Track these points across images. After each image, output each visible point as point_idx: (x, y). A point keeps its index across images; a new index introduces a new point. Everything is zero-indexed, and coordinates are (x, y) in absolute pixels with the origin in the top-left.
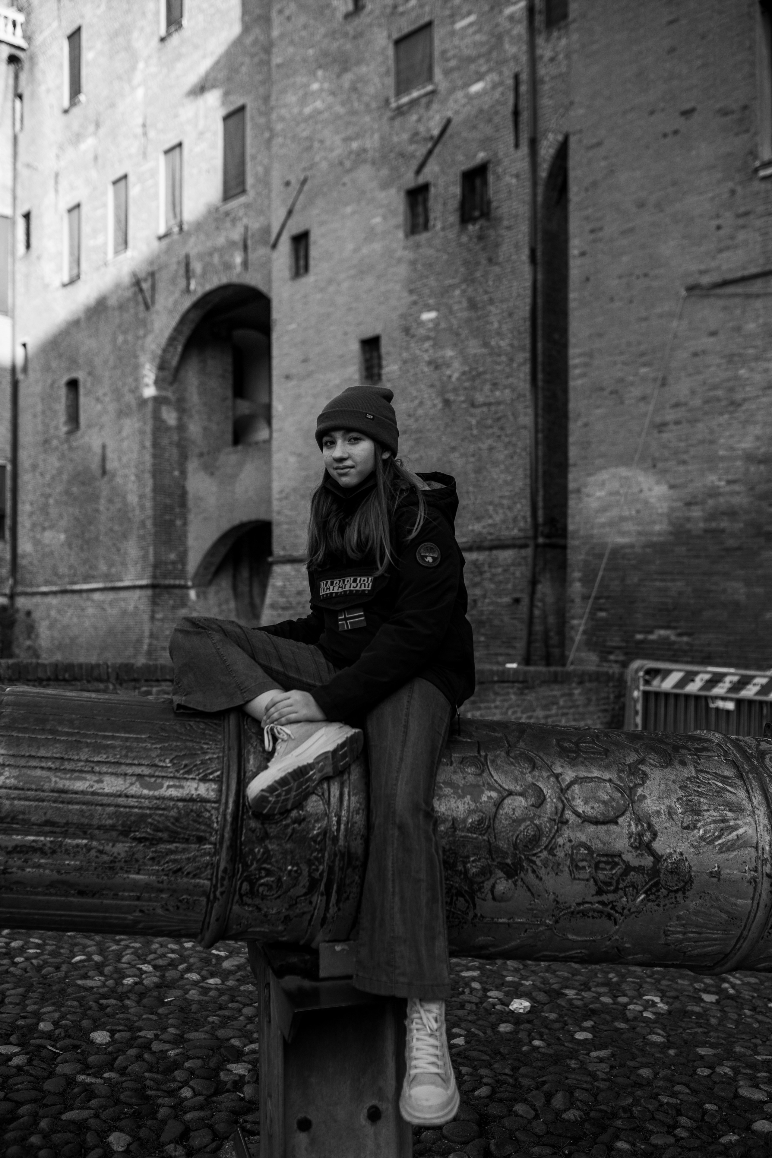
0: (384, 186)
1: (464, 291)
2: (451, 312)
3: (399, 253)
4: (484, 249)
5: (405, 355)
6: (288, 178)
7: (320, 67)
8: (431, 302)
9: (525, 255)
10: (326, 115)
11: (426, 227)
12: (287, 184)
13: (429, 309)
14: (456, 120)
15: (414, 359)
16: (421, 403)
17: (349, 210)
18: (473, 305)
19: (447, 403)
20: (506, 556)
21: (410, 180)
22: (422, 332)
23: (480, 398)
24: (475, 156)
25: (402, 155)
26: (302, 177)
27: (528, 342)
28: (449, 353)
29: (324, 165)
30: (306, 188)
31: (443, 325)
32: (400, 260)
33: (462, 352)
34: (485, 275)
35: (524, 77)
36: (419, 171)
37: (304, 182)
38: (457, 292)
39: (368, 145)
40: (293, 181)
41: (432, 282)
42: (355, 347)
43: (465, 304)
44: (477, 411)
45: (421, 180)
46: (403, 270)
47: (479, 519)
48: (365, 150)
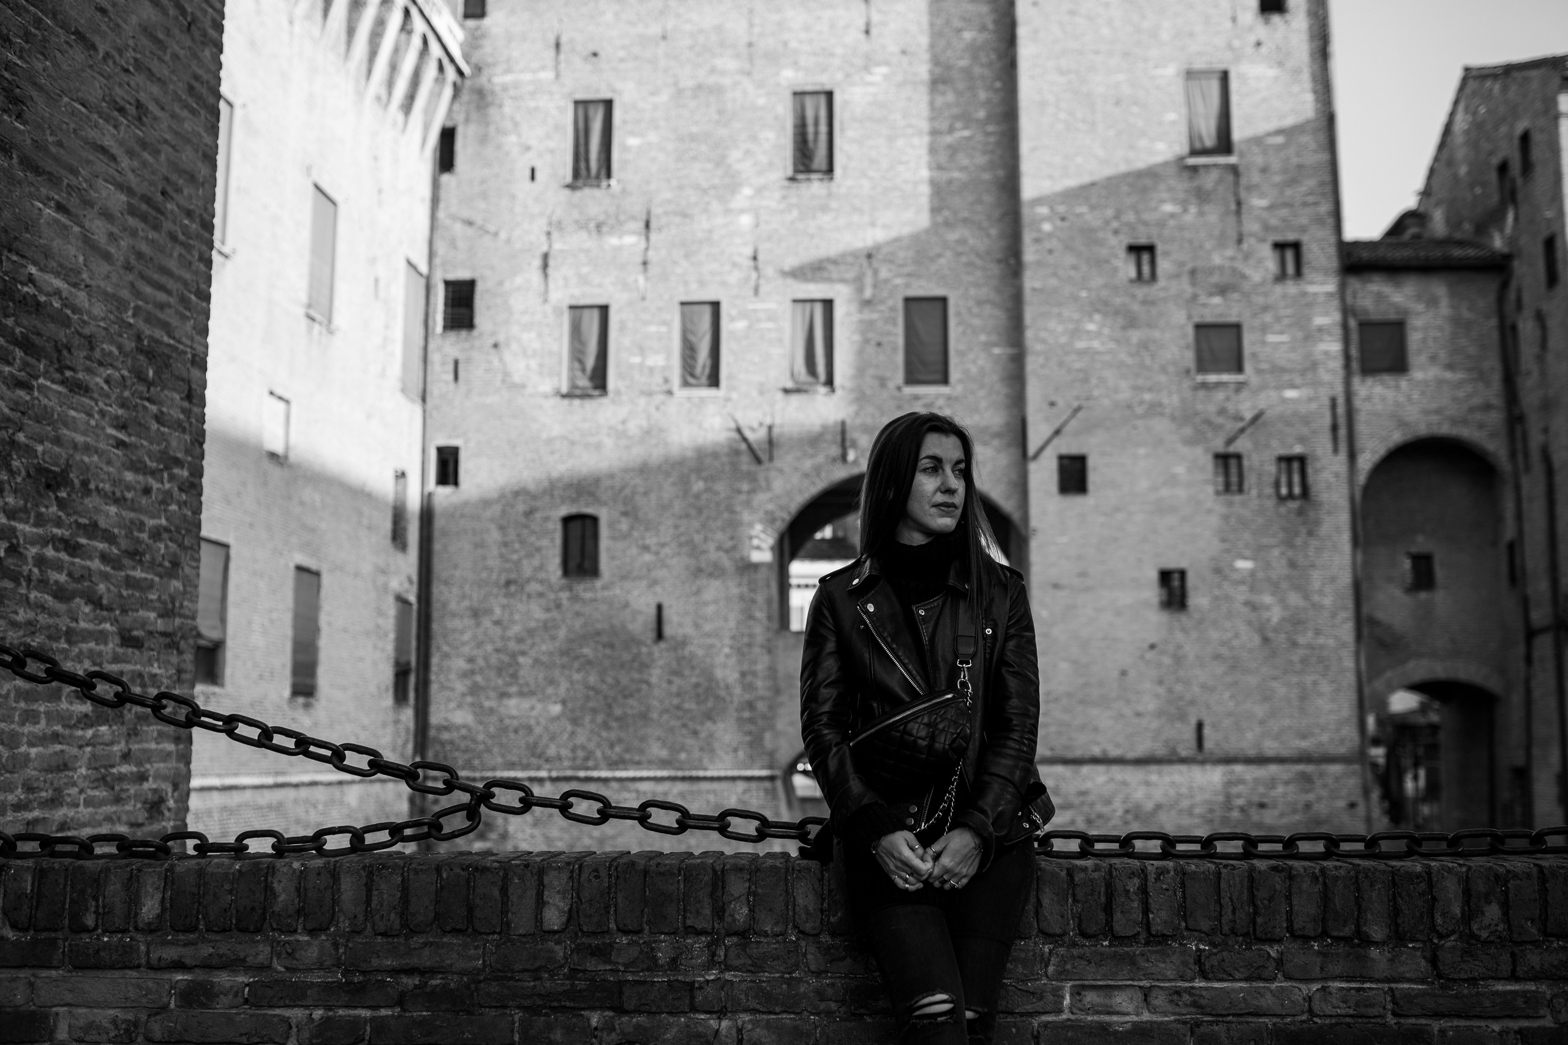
0: (1189, 442)
1: (1283, 554)
2: (1268, 565)
3: (1209, 505)
4: (1304, 523)
5: (1217, 592)
6: (1053, 398)
7: (1098, 311)
8: (1247, 553)
9: (1345, 537)
10: (1107, 358)
11: (1241, 490)
12: (1052, 404)
13: (1245, 558)
14: (1269, 413)
15: (1228, 598)
16: (1237, 636)
17: (1142, 451)
18: (1292, 564)
19: (1266, 640)
20: (1336, 769)
21: (1219, 445)
22: (1235, 576)
23: (1302, 640)
24: (1291, 447)
25: (1208, 422)
26: (1076, 404)
27: (1350, 604)
28: (1267, 599)
29: (1106, 402)
30: (1080, 415)
31: (1260, 575)
32: (1209, 511)
33: (1282, 601)
34: (1306, 545)
35: (1341, 401)
36: (1230, 441)
37: (1078, 409)
38: (1276, 552)
39: (1166, 401)
40: (1061, 403)
41: (1247, 536)
42: (1153, 575)
43: (1284, 562)
44: (1301, 652)
45: (1232, 449)
46: (1214, 521)
47: (1304, 737)
48: (1160, 405)
